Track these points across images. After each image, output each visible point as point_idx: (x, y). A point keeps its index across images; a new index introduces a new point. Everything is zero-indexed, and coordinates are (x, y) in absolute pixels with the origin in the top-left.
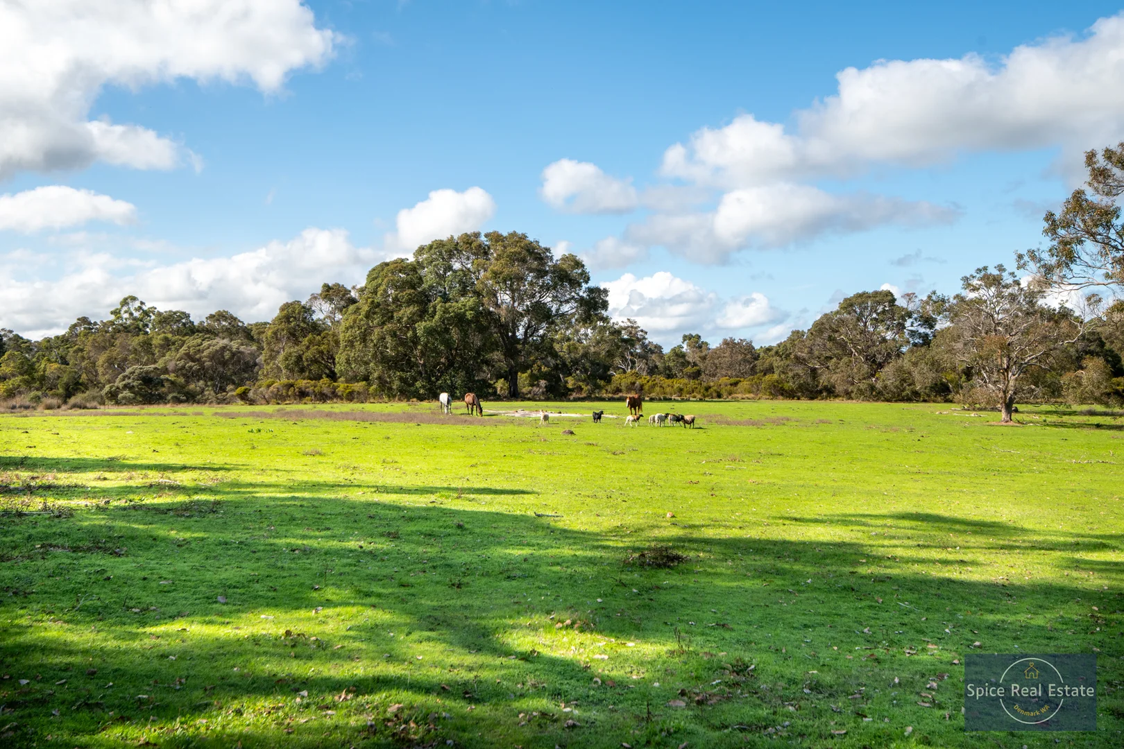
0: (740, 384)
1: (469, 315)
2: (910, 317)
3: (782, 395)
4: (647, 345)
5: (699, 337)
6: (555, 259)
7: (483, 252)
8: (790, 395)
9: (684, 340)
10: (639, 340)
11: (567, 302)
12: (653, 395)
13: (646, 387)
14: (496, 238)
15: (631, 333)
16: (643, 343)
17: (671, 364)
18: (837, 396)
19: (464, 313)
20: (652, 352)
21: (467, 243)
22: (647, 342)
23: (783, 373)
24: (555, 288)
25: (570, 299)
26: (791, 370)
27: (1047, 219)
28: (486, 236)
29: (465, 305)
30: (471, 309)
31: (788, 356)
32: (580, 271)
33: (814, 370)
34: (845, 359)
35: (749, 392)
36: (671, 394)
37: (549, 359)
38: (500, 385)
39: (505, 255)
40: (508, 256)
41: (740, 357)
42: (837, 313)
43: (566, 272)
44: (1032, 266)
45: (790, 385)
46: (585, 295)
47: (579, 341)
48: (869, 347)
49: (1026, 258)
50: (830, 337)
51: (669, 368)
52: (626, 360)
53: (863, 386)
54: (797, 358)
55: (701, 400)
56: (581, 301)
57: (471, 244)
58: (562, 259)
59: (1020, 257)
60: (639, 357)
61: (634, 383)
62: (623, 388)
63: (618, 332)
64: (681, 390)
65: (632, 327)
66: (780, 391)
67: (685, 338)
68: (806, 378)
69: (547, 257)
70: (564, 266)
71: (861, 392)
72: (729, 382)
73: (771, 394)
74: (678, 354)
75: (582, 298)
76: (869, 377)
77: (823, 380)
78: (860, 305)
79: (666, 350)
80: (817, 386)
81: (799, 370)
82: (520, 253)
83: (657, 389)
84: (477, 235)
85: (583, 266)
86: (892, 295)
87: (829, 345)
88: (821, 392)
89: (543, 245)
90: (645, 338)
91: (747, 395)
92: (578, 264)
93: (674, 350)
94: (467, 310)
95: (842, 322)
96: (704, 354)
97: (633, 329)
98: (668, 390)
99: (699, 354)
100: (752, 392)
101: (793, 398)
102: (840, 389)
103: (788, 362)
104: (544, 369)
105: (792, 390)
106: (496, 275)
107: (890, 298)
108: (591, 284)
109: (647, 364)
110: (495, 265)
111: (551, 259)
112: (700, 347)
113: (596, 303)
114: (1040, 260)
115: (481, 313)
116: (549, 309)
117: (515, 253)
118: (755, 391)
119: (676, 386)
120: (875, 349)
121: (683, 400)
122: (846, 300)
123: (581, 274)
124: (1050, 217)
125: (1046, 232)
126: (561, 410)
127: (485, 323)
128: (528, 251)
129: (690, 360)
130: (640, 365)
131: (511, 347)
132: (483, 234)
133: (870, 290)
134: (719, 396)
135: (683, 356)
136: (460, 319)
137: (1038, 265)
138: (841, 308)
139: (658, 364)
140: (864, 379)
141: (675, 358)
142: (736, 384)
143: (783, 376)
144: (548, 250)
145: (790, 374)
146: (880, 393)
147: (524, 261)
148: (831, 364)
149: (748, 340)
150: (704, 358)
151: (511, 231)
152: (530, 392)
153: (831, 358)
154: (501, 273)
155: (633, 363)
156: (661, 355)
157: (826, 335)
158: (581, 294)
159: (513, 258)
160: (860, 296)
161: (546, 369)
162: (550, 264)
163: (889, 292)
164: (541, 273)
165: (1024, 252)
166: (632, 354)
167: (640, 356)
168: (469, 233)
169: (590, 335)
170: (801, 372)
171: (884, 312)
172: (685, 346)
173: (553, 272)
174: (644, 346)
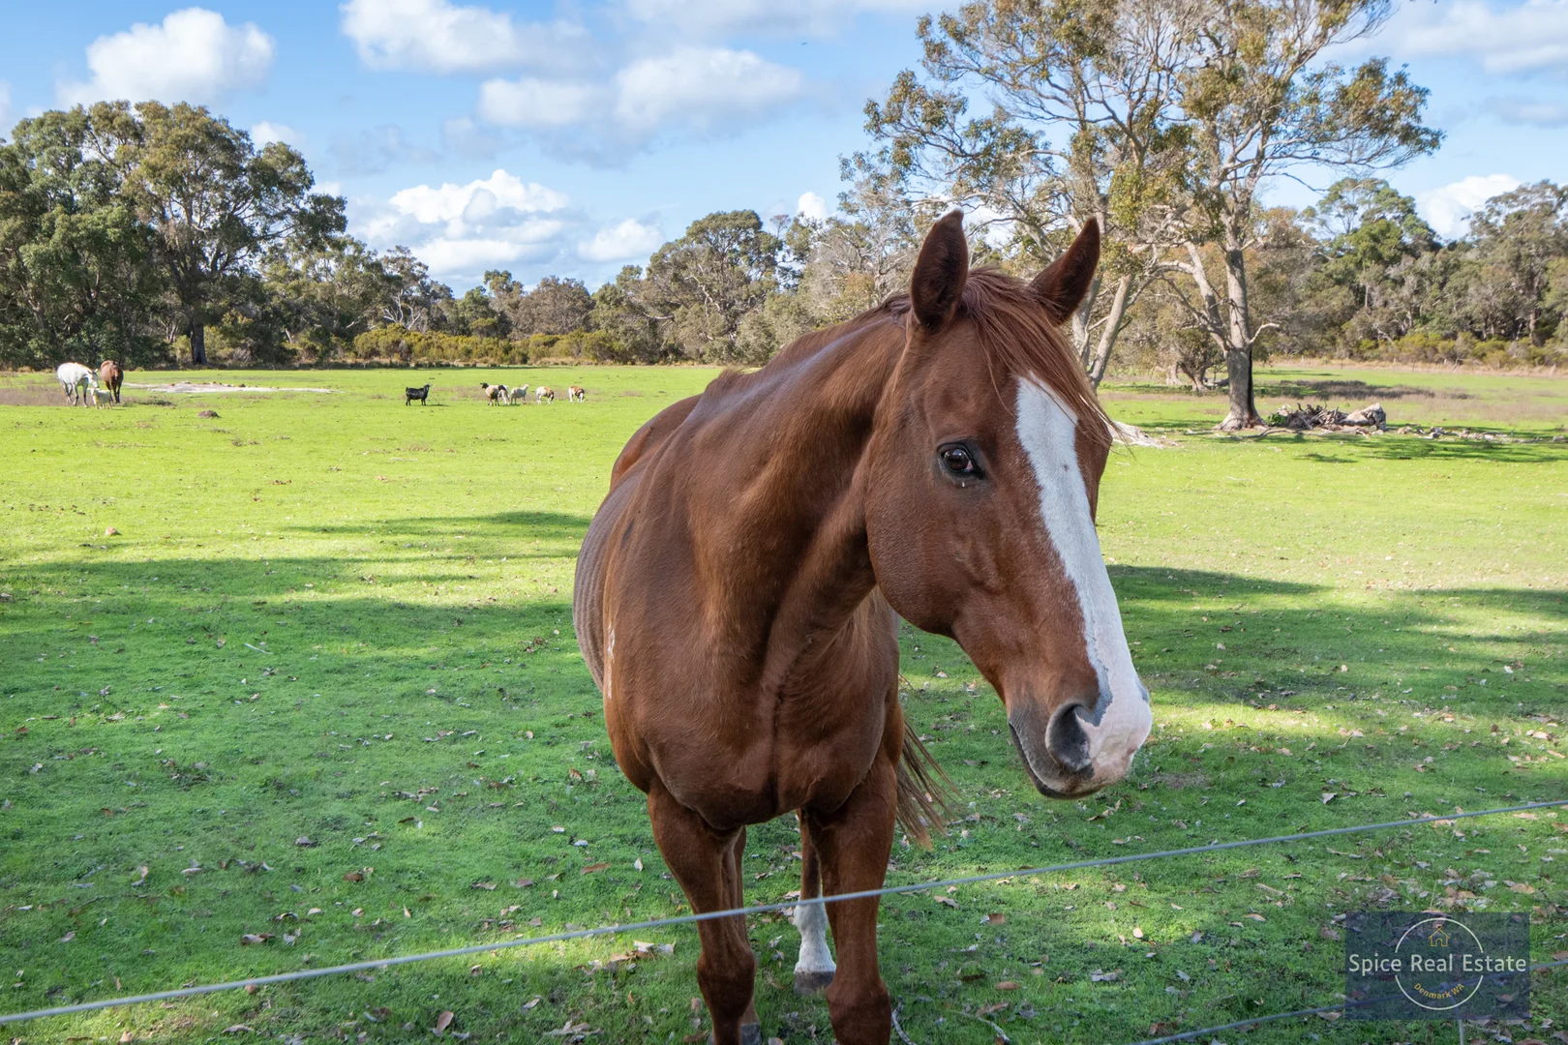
0: (559, 343)
1: (112, 234)
2: (780, 249)
3: (612, 357)
4: (429, 287)
5: (508, 275)
6: (256, 148)
7: (135, 132)
8: (623, 358)
9: (487, 279)
10: (415, 278)
11: (281, 216)
12: (423, 360)
13: (417, 348)
14: (156, 111)
15: (402, 268)
16: (423, 283)
17: (467, 315)
18: (687, 359)
19: (104, 231)
20: (435, 296)
21: (107, 118)
22: (428, 282)
23: (612, 327)
24: (258, 196)
25: (284, 213)
26: (622, 322)
27: (867, 111)
28: (138, 107)
29: (105, 219)
30: (116, 226)
31: (618, 303)
32: (298, 169)
33: (654, 323)
34: (695, 307)
35: (567, 355)
36: (454, 358)
37: (251, 304)
38: (180, 345)
39: (169, 140)
40: (174, 142)
41: (567, 305)
42: (684, 241)
43: (274, 171)
44: (860, 176)
45: (622, 344)
46: (308, 207)
47: (317, 278)
48: (727, 290)
49: (853, 165)
50: (675, 275)
51: (462, 321)
52: (396, 307)
53: (718, 343)
54: (631, 306)
55: (494, 366)
56: (302, 217)
57: (111, 121)
58: (268, 150)
59: (845, 163)
60: (417, 304)
61: (397, 343)
62: (382, 349)
63: (378, 266)
64: (468, 352)
65: (404, 259)
66: (608, 353)
67: (489, 276)
68: (644, 335)
69: (243, 145)
70: (270, 161)
71: (715, 352)
72: (542, 340)
73: (596, 357)
74: (478, 301)
75: (303, 211)
76: (727, 332)
77: (668, 337)
78: (715, 230)
79: (459, 294)
80: (659, 345)
81: (635, 323)
82: (194, 138)
83: (433, 351)
84: (123, 105)
85: (302, 162)
86: (757, 218)
87: (674, 287)
88: (665, 354)
89: (235, 125)
90: (424, 276)
91: (564, 360)
92: (293, 158)
93: (470, 294)
94: (107, 227)
95: (691, 255)
96: (515, 300)
97: (403, 261)
98: (449, 352)
99: (508, 300)
100: (572, 355)
101: (625, 363)
102: (688, 348)
103: (620, 311)
104: (242, 320)
105: (624, 352)
106: (154, 171)
107: (753, 221)
108: (317, 190)
109: (428, 314)
110: (153, 156)
111: (250, 148)
112: (509, 290)
113: (326, 220)
114: (870, 167)
115: (134, 232)
116: (251, 229)
117: (186, 138)
118: (575, 352)
119: (461, 346)
120: (734, 292)
121: (467, 367)
122: (695, 223)
123: (299, 175)
124: (871, 108)
125: (868, 128)
126: (245, 382)
127: (141, 249)
128: (208, 134)
129: (496, 308)
130: (418, 315)
131: (191, 286)
132: (132, 105)
133: (729, 211)
134: (524, 361)
135: (486, 303)
136: (97, 241)
137: (867, 175)
138: (689, 234)
139: (446, 314)
140: (721, 335)
141: (472, 305)
142: (552, 343)
143: (611, 331)
144: (244, 134)
145: (621, 329)
146: (740, 354)
147: (201, 150)
148: (677, 313)
149: (578, 280)
150: (515, 306)
151: (179, 102)
152: (231, 356)
153: (678, 306)
154: (163, 168)
155: (407, 312)
156: (451, 302)
157: (670, 272)
158: (302, 205)
159: (183, 145)
160: (713, 217)
161: (245, 320)
162: (250, 157)
163: (754, 213)
164: (233, 171)
165: (849, 156)
166: (405, 299)
167: (417, 302)
168: (108, 102)
169: (334, 269)
170: (636, 326)
171: (747, 241)
172: (487, 287)
173: (253, 169)
174: (424, 288)
